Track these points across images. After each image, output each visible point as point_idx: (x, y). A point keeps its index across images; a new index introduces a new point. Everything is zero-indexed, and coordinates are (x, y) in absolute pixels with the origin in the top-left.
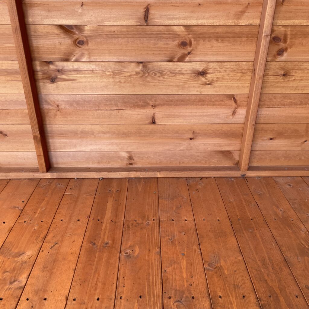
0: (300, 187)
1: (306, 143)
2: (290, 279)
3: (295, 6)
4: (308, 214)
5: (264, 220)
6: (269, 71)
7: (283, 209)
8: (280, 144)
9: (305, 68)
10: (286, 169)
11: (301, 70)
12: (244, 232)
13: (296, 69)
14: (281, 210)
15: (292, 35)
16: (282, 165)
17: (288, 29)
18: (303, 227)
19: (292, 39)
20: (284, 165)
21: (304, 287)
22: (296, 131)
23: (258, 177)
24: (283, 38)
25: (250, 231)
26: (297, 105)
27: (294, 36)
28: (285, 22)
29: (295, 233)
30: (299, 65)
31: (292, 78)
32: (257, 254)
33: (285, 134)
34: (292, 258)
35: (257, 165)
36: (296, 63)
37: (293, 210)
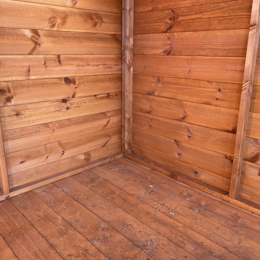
0: (53, 190)
1: (48, 158)
2: (56, 256)
3: (9, 68)
4: (61, 206)
5: (30, 224)
6: (4, 114)
7: (43, 210)
8: (30, 165)
9: (30, 108)
10: (40, 181)
11: (28, 109)
12: (16, 240)
13: (24, 109)
14: (42, 212)
15: (13, 87)
16: (37, 179)
17: (9, 83)
18: (59, 217)
19: (14, 90)
20: (38, 179)
21: (67, 256)
22: (39, 152)
23: (20, 194)
24: (7, 90)
25: (21, 237)
26: (33, 134)
27: (15, 88)
28: (5, 79)
29: (55, 223)
30: (25, 106)
31: (23, 116)
32: (29, 251)
33: (32, 156)
34: (55, 241)
35: (17, 185)
36: (23, 105)
37: (50, 208)
